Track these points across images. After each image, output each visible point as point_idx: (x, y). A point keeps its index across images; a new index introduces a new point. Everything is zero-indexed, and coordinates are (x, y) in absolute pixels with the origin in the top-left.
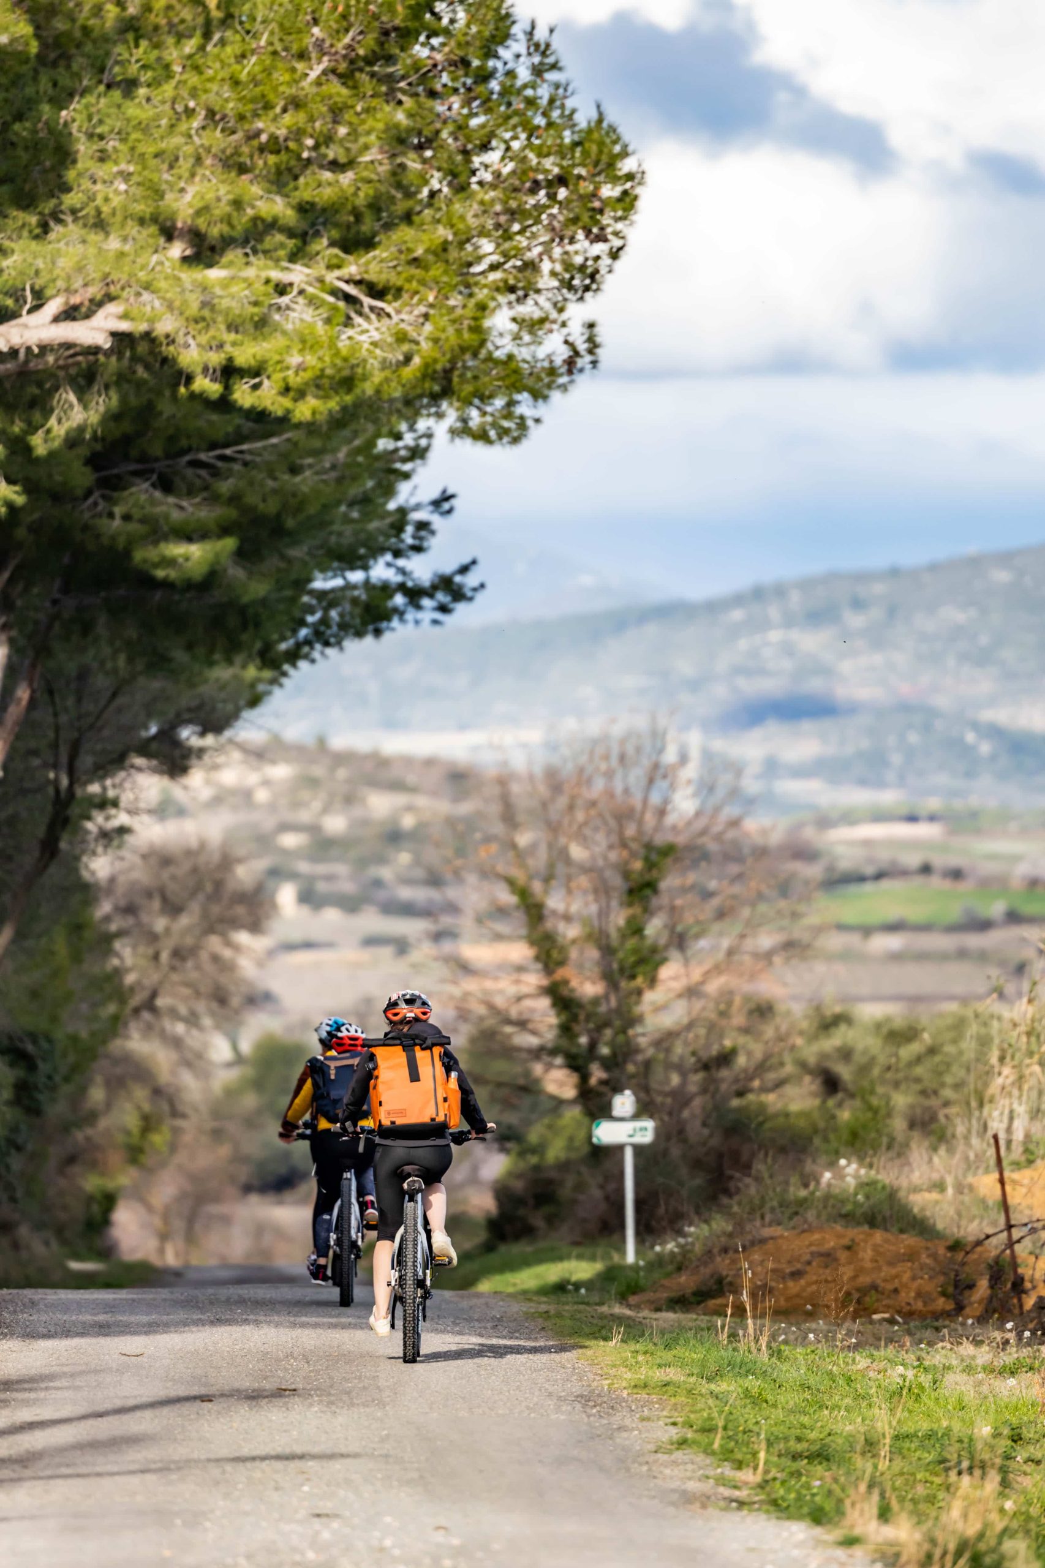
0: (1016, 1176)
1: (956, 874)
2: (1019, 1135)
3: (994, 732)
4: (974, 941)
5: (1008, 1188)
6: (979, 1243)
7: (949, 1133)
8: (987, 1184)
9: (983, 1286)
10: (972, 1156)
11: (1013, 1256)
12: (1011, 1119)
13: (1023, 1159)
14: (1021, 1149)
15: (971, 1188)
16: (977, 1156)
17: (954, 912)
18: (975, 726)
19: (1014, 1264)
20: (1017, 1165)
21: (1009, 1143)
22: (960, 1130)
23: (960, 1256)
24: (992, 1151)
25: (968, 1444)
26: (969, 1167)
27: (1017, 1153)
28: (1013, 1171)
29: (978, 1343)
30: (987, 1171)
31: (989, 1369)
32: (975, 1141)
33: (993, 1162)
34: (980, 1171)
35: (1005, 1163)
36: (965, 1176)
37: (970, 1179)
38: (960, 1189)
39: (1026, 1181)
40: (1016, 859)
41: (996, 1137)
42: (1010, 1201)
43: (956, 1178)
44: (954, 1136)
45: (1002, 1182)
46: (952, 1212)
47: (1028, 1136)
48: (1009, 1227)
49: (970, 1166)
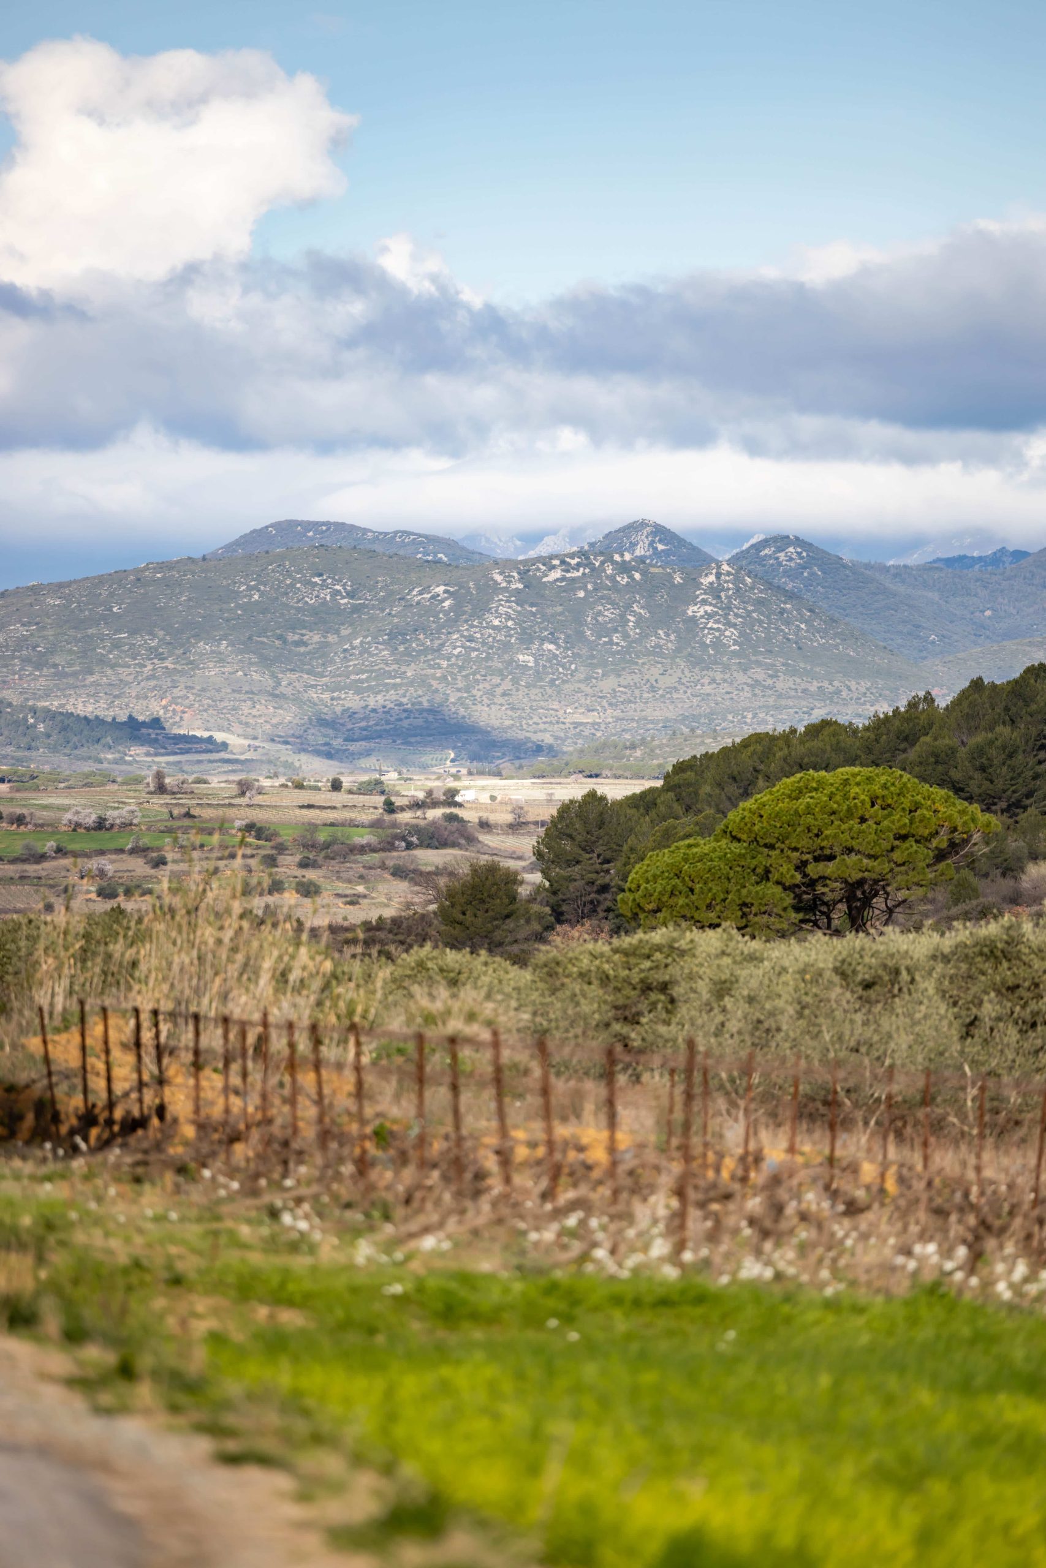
0: (56, 1038)
1: (20, 820)
2: (59, 1007)
3: (50, 715)
4: (31, 869)
5: (50, 1047)
6: (27, 1086)
7: (8, 1006)
8: (34, 1043)
9: (30, 1119)
10: (24, 1023)
11: (53, 1095)
12: (53, 995)
13: (62, 1026)
14: (60, 1018)
15: (23, 1047)
16: (28, 1023)
17: (18, 847)
18: (34, 711)
19: (53, 1101)
20: (57, 1030)
21: (51, 1014)
22: (16, 1004)
23: (13, 1096)
24: (37, 1021)
25: (15, 1230)
26: (21, 1031)
27: (57, 1022)
28: (54, 1034)
29: (24, 1158)
30: (35, 1034)
31: (33, 1178)
32: (27, 1013)
33: (39, 1028)
34: (30, 1035)
35: (48, 1029)
36: (19, 1037)
37: (23, 1040)
38: (14, 1046)
39: (63, 1042)
40: (65, 809)
41: (41, 1010)
42: (51, 1056)
43: (12, 1040)
44: (12, 1009)
45: (45, 1042)
46: (9, 1064)
47: (65, 1009)
48: (50, 1074)
49: (23, 1031)
